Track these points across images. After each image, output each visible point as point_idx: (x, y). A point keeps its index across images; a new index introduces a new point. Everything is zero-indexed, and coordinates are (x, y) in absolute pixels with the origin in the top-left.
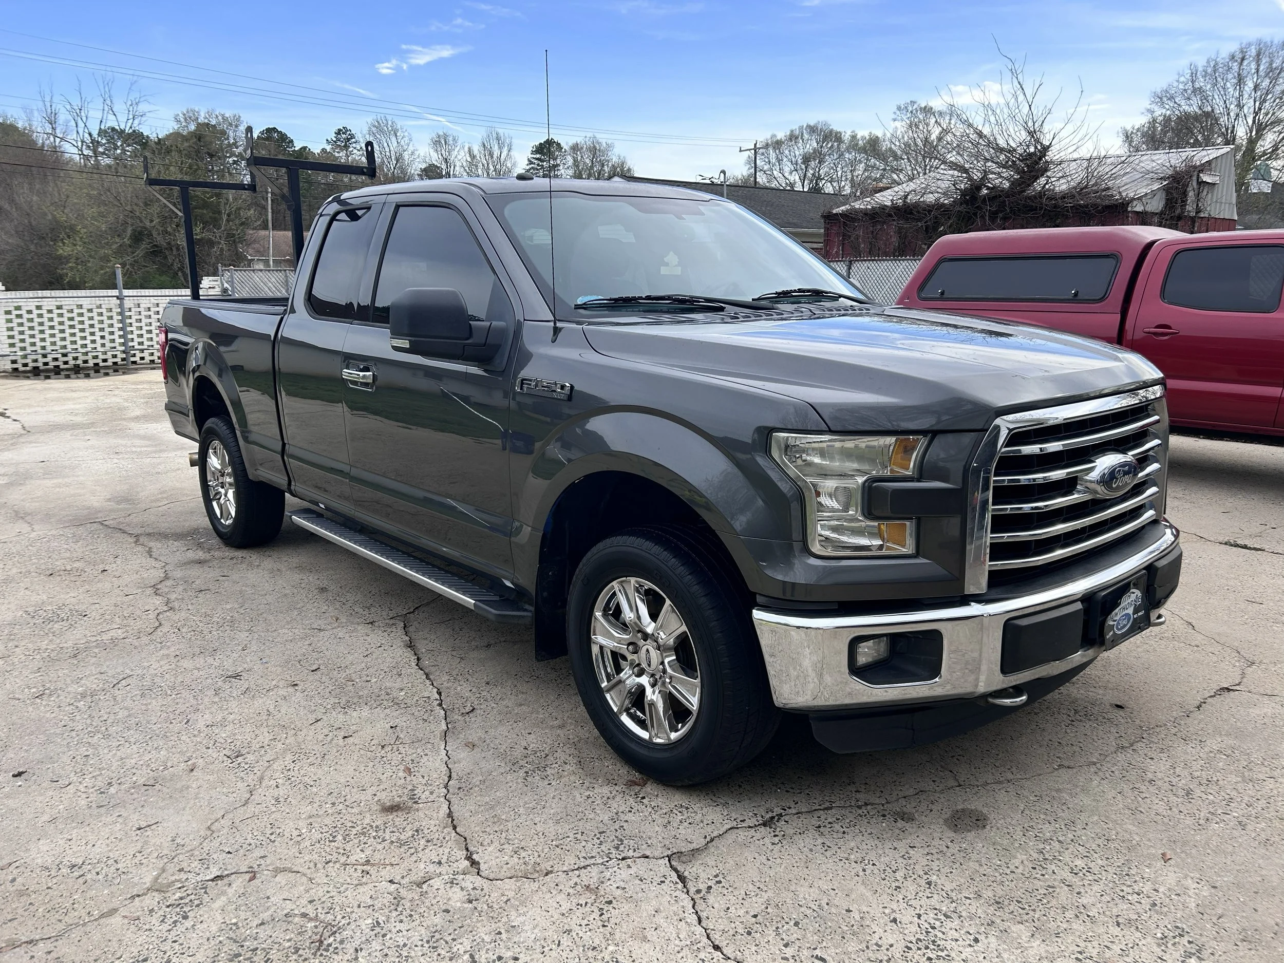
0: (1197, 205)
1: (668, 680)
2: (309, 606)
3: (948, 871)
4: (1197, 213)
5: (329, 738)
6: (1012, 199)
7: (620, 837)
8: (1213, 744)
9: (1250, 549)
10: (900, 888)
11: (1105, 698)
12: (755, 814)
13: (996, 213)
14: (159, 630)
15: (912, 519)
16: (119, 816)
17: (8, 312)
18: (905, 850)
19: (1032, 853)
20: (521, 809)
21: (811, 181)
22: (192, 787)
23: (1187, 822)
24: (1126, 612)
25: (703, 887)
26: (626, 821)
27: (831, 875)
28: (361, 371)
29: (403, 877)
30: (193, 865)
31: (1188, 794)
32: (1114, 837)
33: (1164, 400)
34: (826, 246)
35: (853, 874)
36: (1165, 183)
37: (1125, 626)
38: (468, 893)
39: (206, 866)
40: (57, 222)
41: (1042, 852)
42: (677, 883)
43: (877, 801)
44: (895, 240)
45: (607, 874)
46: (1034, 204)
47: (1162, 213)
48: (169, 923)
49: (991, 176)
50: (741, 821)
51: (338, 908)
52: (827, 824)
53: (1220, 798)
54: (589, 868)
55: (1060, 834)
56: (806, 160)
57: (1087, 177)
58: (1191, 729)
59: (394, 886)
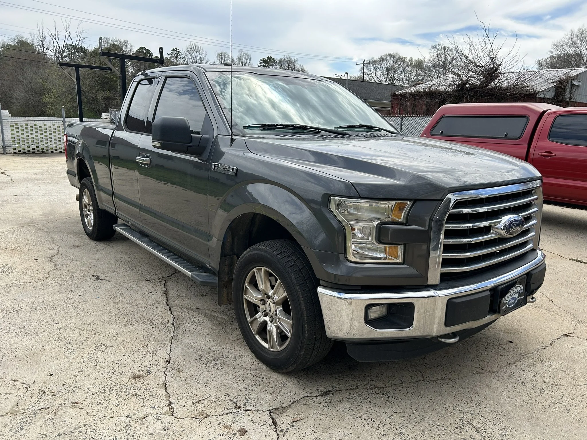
0: (570, 96)
1: (278, 320)
2: (122, 271)
3: (412, 427)
4: (570, 99)
5: (115, 338)
6: (480, 90)
7: (247, 398)
8: (557, 365)
9: (584, 263)
10: (385, 435)
11: (503, 337)
12: (318, 390)
13: (473, 96)
14: (47, 279)
15: (401, 244)
16: (4, 373)
17: (12, 126)
18: (391, 414)
19: (456, 419)
20: (201, 381)
21: (390, 80)
22: (42, 360)
23: (539, 407)
24: (514, 296)
25: (284, 428)
26: (252, 390)
27: (351, 426)
28: (145, 158)
29: (134, 415)
30: (32, 401)
31: (541, 391)
32: (500, 413)
33: (541, 188)
34: (392, 109)
35: (362, 425)
36: (555, 84)
37: (513, 303)
38: (164, 425)
39: (38, 402)
40: (44, 86)
41: (462, 419)
42: (272, 425)
43: (381, 386)
44: (424, 108)
45: (237, 419)
46: (491, 93)
47: (553, 98)
48: (13, 432)
49: (471, 78)
50: (310, 393)
51: (98, 430)
52: (353, 397)
53: (558, 394)
54: (228, 414)
55: (472, 409)
56: (388, 70)
57: (518, 80)
58: (546, 356)
59: (128, 419)
